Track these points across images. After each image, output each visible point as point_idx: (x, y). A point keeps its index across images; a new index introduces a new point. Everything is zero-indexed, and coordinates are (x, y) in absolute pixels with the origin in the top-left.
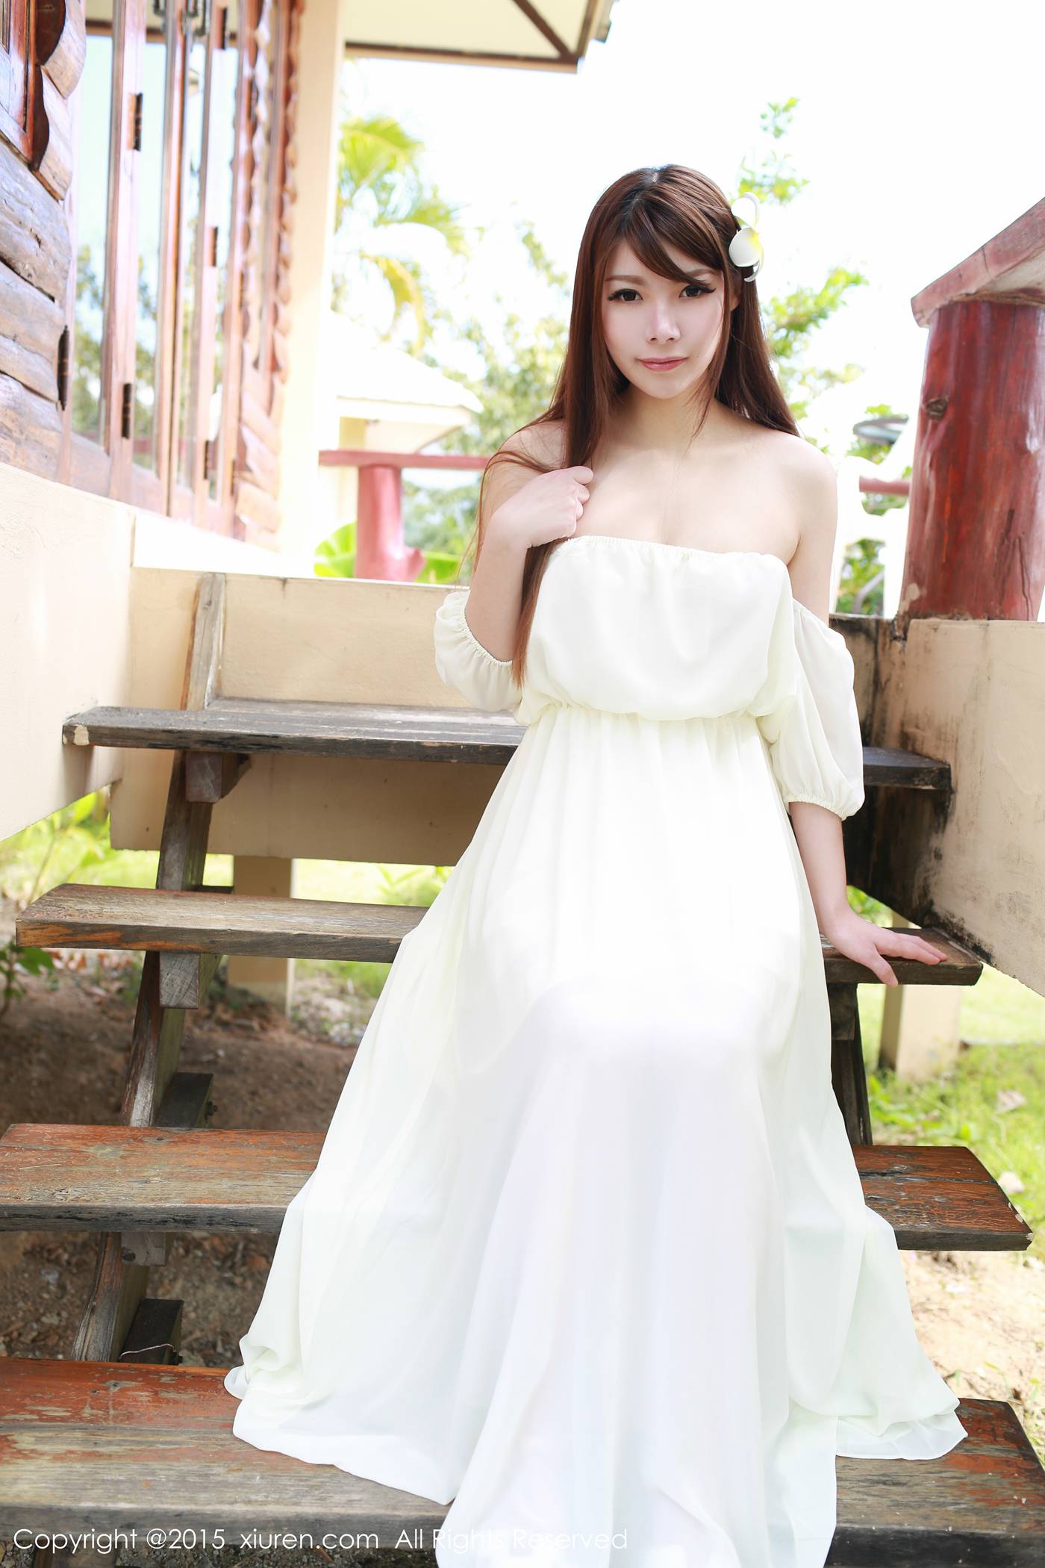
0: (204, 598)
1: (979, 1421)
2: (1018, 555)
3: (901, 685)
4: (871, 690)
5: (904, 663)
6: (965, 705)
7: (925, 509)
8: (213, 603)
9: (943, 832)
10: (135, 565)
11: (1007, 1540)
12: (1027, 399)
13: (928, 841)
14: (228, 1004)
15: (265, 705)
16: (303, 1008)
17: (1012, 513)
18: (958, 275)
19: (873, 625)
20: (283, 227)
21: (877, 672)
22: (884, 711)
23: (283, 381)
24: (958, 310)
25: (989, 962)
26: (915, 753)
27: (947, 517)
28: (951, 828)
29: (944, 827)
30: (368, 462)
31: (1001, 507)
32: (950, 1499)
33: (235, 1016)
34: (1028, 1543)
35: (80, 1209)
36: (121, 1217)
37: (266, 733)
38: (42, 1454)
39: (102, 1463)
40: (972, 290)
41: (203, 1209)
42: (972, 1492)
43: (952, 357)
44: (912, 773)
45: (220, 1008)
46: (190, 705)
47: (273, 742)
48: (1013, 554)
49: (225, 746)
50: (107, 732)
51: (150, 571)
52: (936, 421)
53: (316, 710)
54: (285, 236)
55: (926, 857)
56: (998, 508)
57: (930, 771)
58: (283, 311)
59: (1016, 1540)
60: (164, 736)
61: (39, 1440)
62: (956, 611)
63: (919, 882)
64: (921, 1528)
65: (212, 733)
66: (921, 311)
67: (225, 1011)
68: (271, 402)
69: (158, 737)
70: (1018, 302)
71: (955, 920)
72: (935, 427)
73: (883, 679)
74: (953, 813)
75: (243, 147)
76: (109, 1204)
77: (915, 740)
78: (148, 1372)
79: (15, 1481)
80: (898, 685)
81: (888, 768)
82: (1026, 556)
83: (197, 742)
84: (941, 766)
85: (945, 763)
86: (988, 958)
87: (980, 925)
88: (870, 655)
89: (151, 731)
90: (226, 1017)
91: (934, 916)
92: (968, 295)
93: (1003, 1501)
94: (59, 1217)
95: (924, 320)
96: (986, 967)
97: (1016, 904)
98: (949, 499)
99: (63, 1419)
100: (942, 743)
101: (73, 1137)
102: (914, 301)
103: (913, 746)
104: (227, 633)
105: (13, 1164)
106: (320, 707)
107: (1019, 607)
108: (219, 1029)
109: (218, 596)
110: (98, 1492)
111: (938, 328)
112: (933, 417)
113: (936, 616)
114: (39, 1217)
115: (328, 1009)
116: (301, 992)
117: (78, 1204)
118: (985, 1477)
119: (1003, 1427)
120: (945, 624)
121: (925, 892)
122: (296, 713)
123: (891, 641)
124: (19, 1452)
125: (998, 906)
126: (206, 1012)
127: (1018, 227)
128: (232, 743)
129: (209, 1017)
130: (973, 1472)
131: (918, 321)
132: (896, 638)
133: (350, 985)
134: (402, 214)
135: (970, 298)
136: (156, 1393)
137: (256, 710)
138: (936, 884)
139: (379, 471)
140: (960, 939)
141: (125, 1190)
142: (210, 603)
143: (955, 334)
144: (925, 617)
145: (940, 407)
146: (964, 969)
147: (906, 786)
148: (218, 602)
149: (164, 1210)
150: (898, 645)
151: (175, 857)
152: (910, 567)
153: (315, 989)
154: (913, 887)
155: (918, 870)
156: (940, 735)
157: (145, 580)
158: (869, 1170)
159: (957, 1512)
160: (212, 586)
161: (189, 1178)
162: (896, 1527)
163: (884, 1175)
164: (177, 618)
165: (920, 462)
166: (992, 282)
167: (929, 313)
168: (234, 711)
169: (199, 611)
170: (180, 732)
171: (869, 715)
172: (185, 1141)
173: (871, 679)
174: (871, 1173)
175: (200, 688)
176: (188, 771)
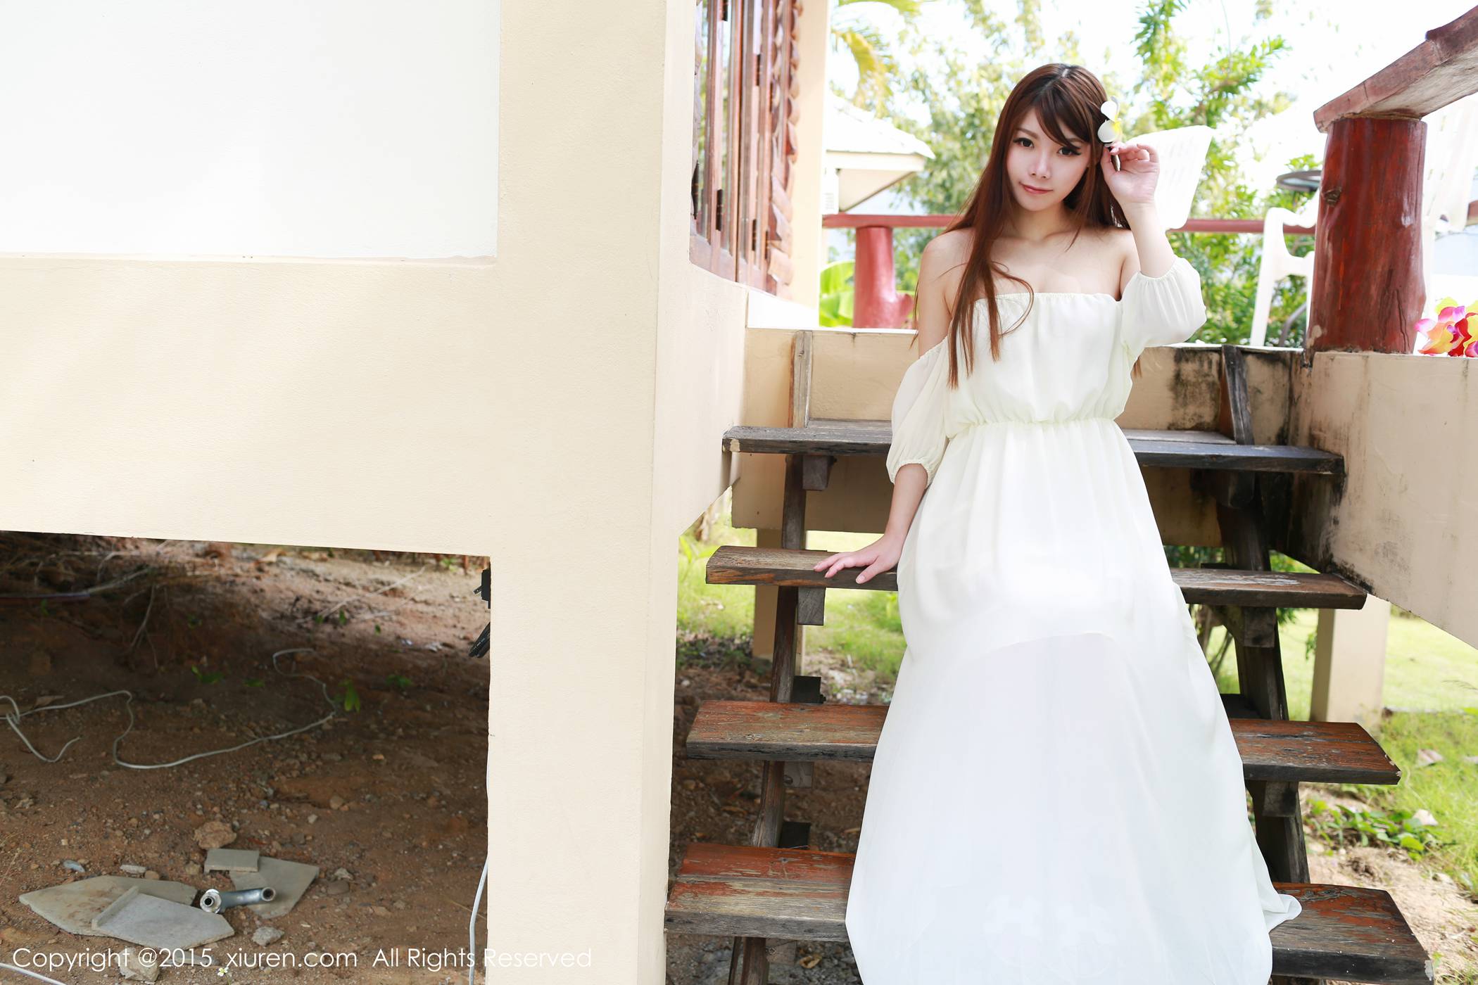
0: (798, 349)
1: (1365, 900)
2: (1396, 302)
3: (1309, 400)
4: (1287, 403)
5: (1310, 384)
6: (1353, 414)
7: (1325, 271)
8: (805, 354)
9: (1339, 505)
10: (748, 326)
11: (1379, 960)
12: (1401, 189)
13: (1329, 512)
14: (754, 671)
15: (843, 424)
17: (1391, 272)
18: (1346, 100)
19: (1288, 356)
20: (793, 37)
21: (1291, 390)
22: (1297, 419)
23: (793, 162)
24: (1348, 124)
25: (1371, 593)
26: (1319, 449)
27: (1341, 277)
28: (1345, 502)
29: (1340, 501)
30: (865, 223)
31: (1383, 268)
32: (1341, 938)
33: (759, 680)
34: (1395, 962)
35: (763, 746)
36: (789, 751)
37: (859, 442)
38: (749, 892)
39: (787, 898)
40: (1358, 111)
41: (842, 747)
42: (1356, 935)
43: (1344, 158)
44: (1315, 464)
45: (748, 674)
46: (795, 424)
47: (864, 448)
48: (1393, 302)
49: (831, 451)
50: (751, 443)
51: (760, 330)
52: (1332, 206)
53: (884, 426)
54: (794, 43)
55: (1328, 523)
56: (1380, 269)
57: (1329, 461)
58: (794, 103)
59: (1386, 961)
60: (790, 445)
61: (745, 886)
62: (1349, 345)
63: (1323, 542)
64: (1321, 951)
65: (823, 442)
66: (1321, 122)
67: (752, 677)
68: (786, 179)
69: (787, 445)
70: (1393, 118)
71: (1347, 566)
72: (1331, 210)
73: (1296, 396)
74: (1346, 491)
76: (781, 743)
77: (1319, 440)
78: (804, 854)
79: (737, 904)
80: (1306, 400)
81: (1298, 459)
82: (1403, 304)
83: (812, 449)
84: (1337, 457)
85: (1340, 456)
86: (1370, 589)
87: (1363, 566)
88: (1286, 378)
89: (782, 442)
90: (753, 681)
91: (1334, 565)
92: (1354, 114)
93: (1379, 940)
94: (750, 751)
95: (1323, 128)
96: (1368, 595)
97: (1388, 551)
98: (1342, 264)
99: (756, 876)
100: (1338, 441)
101: (746, 708)
102: (1316, 114)
103: (1318, 446)
104: (814, 372)
105: (714, 721)
107: (1397, 340)
108: (750, 690)
109: (809, 347)
110: (789, 911)
111: (1333, 137)
112: (1330, 203)
113: (1334, 349)
114: (737, 750)
115: (833, 678)
116: (811, 663)
117: (762, 742)
118: (1367, 928)
119: (1383, 903)
120: (1339, 355)
121: (1327, 548)
122: (871, 428)
123: (1301, 367)
124: (735, 890)
125: (1377, 553)
126: (738, 677)
127: (1387, 71)
128: (837, 449)
129: (739, 681)
130: (1358, 925)
131: (1319, 129)
132: (1304, 366)
133: (849, 658)
135: (1357, 116)
136: (811, 865)
137: (842, 426)
138: (1335, 542)
139: (874, 230)
140: (1351, 579)
141: (789, 736)
142: (803, 353)
143: (1346, 142)
144: (1326, 350)
145: (1336, 196)
146: (1354, 596)
147: (1311, 472)
148: (808, 352)
149: (817, 747)
150: (1306, 370)
151: (793, 528)
152: (1314, 313)
153: (820, 662)
154: (1318, 546)
155: (1322, 534)
156: (1336, 435)
157: (755, 336)
158: (1286, 734)
159: (1345, 944)
160: (803, 340)
161: (828, 730)
162: (1304, 950)
163: (1296, 737)
164: (779, 364)
165: (1321, 236)
166: (1372, 106)
167: (1326, 124)
168: (828, 427)
169: (796, 358)
170: (801, 442)
171: (1287, 423)
172: (818, 710)
173: (1287, 396)
174: (1287, 736)
175: (801, 412)
176: (805, 468)
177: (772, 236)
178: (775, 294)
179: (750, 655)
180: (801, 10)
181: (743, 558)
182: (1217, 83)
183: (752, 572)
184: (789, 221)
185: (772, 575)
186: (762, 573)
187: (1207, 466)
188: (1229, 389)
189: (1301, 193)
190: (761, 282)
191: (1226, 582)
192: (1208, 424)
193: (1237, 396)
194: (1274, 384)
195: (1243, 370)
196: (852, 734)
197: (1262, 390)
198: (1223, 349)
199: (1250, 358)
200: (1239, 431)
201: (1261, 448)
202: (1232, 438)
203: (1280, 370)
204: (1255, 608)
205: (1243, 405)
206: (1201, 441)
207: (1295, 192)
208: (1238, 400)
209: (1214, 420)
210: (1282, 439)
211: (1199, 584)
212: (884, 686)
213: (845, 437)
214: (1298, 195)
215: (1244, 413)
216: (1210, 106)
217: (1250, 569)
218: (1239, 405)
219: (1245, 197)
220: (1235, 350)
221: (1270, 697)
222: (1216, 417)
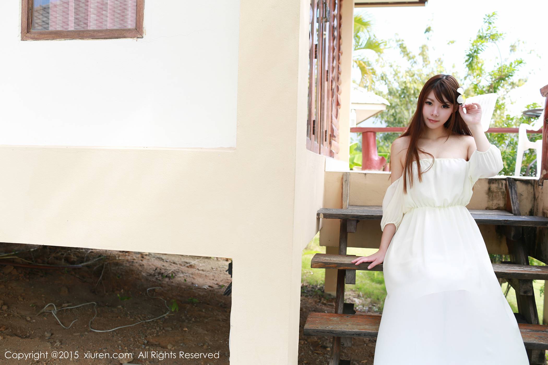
0: (344, 179)
3: (542, 199)
4: (533, 200)
5: (542, 192)
8: (347, 181)
10: (326, 171)
14: (325, 298)
15: (362, 207)
16: (348, 300)
19: (533, 181)
20: (339, 63)
21: (534, 195)
22: (537, 206)
23: (339, 108)
30: (366, 131)
33: (327, 302)
35: (333, 331)
36: (343, 333)
37: (370, 214)
41: (363, 332)
45: (323, 299)
46: (344, 207)
49: (358, 218)
50: (328, 215)
51: (330, 172)
53: (379, 208)
54: (340, 65)
58: (339, 87)
60: (342, 216)
65: (355, 215)
66: (543, 93)
67: (324, 300)
68: (337, 115)
69: (341, 216)
73: (537, 197)
75: (332, 44)
76: (340, 330)
77: (547, 214)
80: (541, 198)
81: (539, 222)
83: (350, 217)
88: (532, 190)
89: (339, 214)
90: (325, 302)
94: (328, 332)
95: (544, 95)
101: (326, 316)
102: (541, 89)
103: (546, 216)
104: (350, 188)
105: (314, 320)
106: (379, 207)
108: (323, 305)
109: (348, 179)
114: (323, 332)
115: (355, 301)
117: (332, 329)
122: (374, 209)
123: (538, 186)
126: (319, 300)
128: (360, 217)
129: (319, 302)
131: (542, 95)
132: (540, 185)
133: (361, 294)
134: (363, 46)
137: (362, 209)
139: (369, 133)
141: (343, 327)
142: (346, 181)
147: (544, 226)
148: (348, 180)
149: (354, 332)
150: (541, 187)
151: (343, 247)
152: (543, 165)
153: (350, 295)
157: (328, 174)
158: (539, 330)
160: (346, 176)
161: (358, 325)
163: (543, 331)
164: (337, 185)
168: (356, 209)
169: (344, 183)
170: (346, 215)
171: (533, 207)
172: (354, 317)
173: (533, 196)
174: (540, 331)
175: (346, 203)
176: (348, 224)
177: (332, 136)
178: (333, 158)
179: (323, 292)
180: (342, 53)
181: (325, 258)
182: (497, 77)
183: (328, 264)
184: (338, 130)
185: (336, 265)
186: (332, 264)
187: (503, 224)
188: (510, 194)
189: (532, 118)
190: (328, 153)
191: (512, 269)
192: (502, 207)
193: (513, 196)
194: (528, 192)
195: (515, 187)
196: (367, 327)
197: (523, 195)
198: (507, 179)
199: (518, 182)
200: (514, 210)
201: (524, 217)
202: (512, 213)
203: (530, 187)
204: (524, 280)
205: (516, 200)
206: (500, 214)
207: (529, 118)
208: (514, 198)
209: (504, 206)
210: (531, 213)
211: (501, 270)
212: (374, 304)
213: (363, 212)
214: (530, 118)
215: (516, 203)
216: (495, 85)
217: (521, 264)
218: (514, 200)
219: (510, 119)
220: (512, 179)
221: (531, 315)
222: (505, 205)
